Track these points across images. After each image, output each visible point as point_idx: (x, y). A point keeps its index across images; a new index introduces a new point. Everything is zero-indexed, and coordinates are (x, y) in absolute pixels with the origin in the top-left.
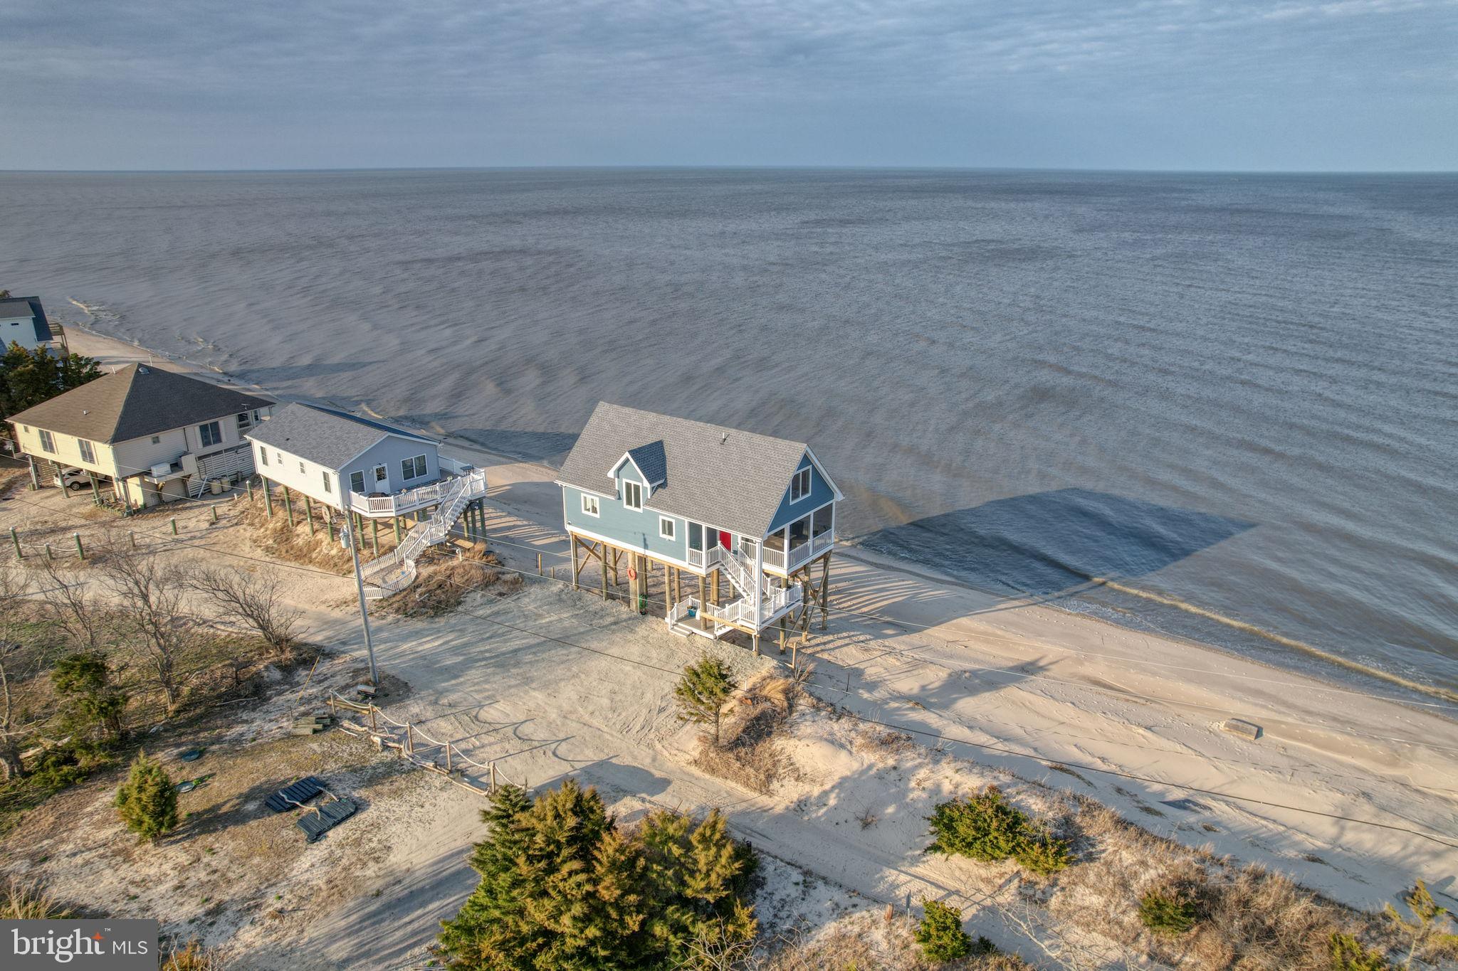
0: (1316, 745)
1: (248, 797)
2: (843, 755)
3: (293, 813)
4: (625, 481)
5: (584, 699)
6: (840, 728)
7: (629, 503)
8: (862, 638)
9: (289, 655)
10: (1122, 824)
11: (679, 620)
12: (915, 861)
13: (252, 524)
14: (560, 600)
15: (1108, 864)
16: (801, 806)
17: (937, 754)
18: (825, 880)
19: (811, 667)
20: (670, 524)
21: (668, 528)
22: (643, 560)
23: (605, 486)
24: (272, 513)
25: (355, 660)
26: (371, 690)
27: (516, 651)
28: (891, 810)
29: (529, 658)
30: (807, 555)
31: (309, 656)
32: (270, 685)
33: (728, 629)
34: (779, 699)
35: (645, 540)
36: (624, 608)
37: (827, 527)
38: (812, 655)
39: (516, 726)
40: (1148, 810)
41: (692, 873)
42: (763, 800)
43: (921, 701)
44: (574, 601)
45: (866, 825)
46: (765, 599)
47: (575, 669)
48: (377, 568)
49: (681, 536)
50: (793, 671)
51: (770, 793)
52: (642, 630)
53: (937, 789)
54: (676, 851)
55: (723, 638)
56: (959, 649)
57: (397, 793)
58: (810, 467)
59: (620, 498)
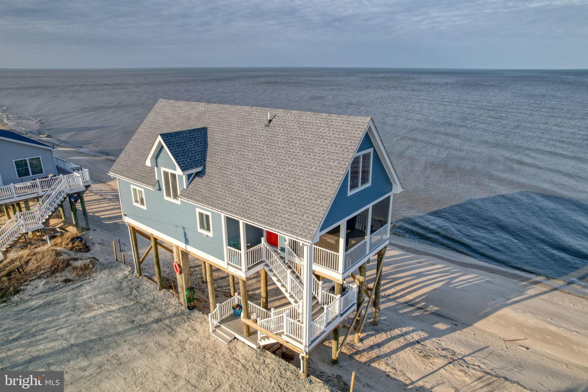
4: (163, 169)
7: (169, 194)
8: (416, 336)
11: (222, 322)
20: (207, 218)
21: (206, 223)
22: (185, 254)
23: (146, 177)
30: (364, 255)
33: (272, 341)
35: (185, 234)
44: (131, 289)
49: (218, 231)
55: (266, 348)
58: (371, 150)
59: (160, 189)
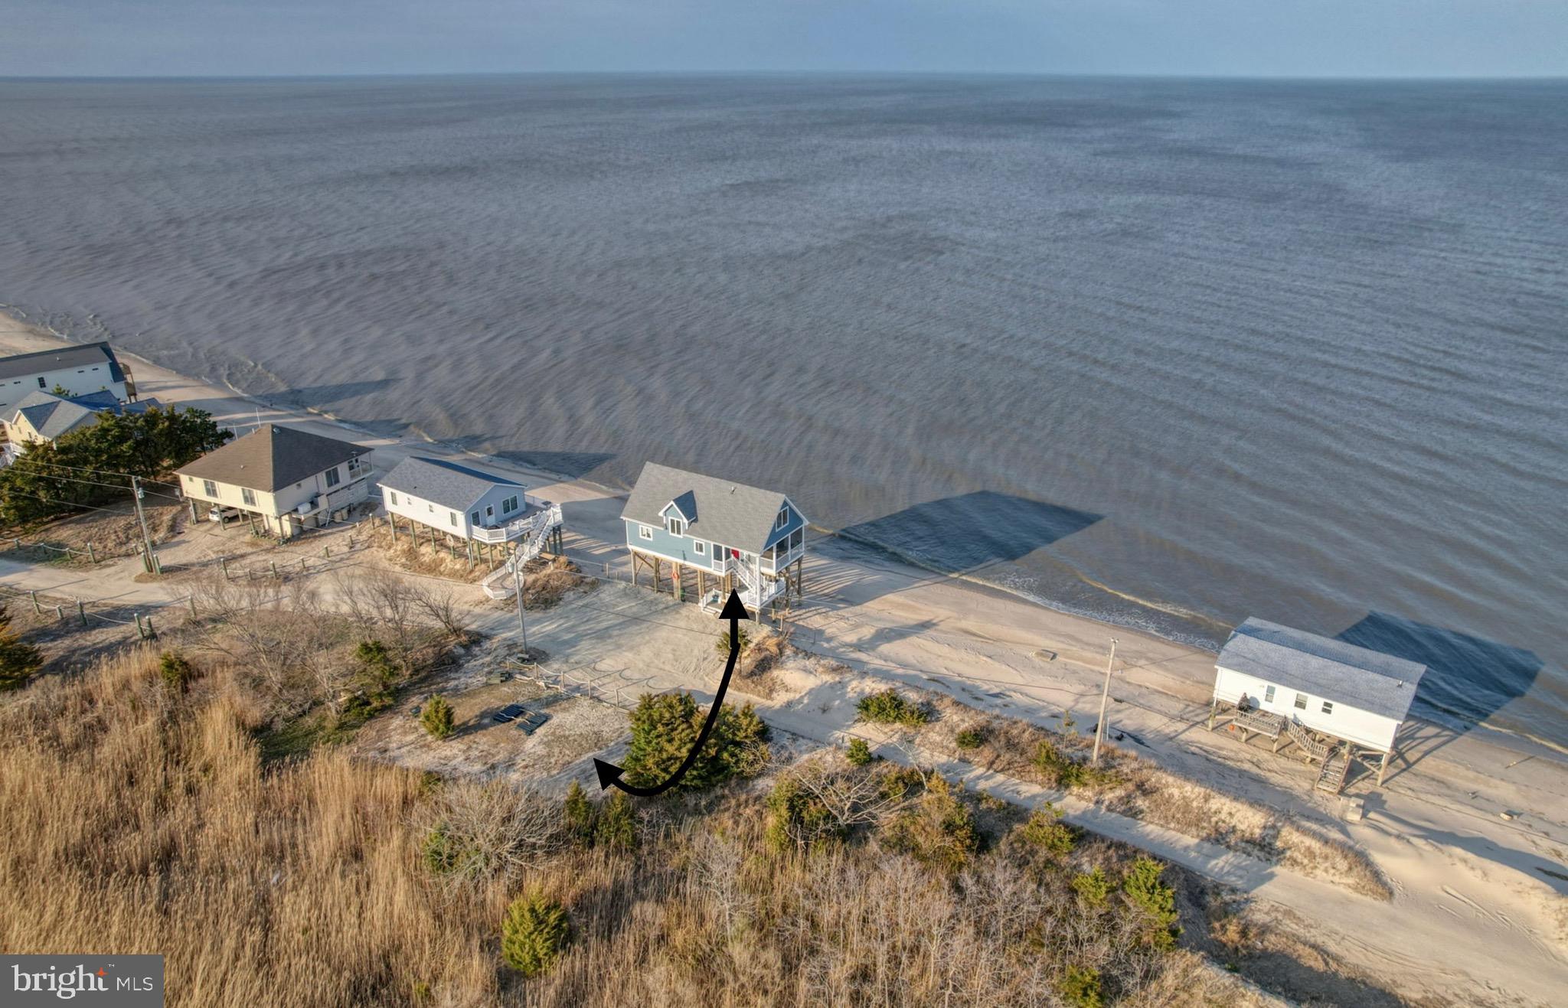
0: (1084, 661)
1: (483, 715)
2: (812, 677)
3: (512, 723)
4: (670, 518)
5: (657, 655)
6: (810, 663)
7: (673, 531)
8: (824, 610)
9: (464, 638)
10: (957, 703)
11: (708, 605)
12: (849, 727)
13: (381, 547)
14: (626, 595)
15: (946, 722)
16: (789, 704)
17: (864, 674)
18: (803, 737)
19: (792, 630)
20: (701, 545)
21: (700, 548)
22: (683, 567)
23: (656, 521)
24: (397, 539)
25: (505, 639)
26: (527, 656)
27: (607, 628)
28: (837, 702)
29: (615, 633)
30: (787, 561)
31: (476, 639)
32: (460, 657)
34: (774, 650)
35: (684, 555)
36: (670, 598)
37: (799, 542)
38: (793, 623)
39: (621, 672)
40: (976, 698)
41: (739, 730)
42: (769, 703)
43: (859, 647)
44: (636, 594)
45: (824, 711)
46: (763, 589)
47: (647, 638)
48: (494, 578)
49: (708, 551)
50: (781, 633)
51: (772, 699)
52: (684, 611)
53: (862, 692)
54: (731, 719)
56: (885, 614)
57: (565, 710)
58: (788, 507)
59: (667, 528)
